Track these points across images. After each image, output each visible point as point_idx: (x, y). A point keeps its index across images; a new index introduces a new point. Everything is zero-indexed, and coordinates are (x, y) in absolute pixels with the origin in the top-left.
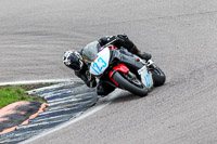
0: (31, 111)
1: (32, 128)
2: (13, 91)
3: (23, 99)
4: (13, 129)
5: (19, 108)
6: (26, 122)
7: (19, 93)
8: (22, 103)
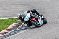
0: (19, 25)
1: (19, 30)
2: (14, 20)
3: (17, 22)
4: (14, 30)
5: (16, 25)
6: (18, 28)
7: (16, 20)
8: (17, 23)
